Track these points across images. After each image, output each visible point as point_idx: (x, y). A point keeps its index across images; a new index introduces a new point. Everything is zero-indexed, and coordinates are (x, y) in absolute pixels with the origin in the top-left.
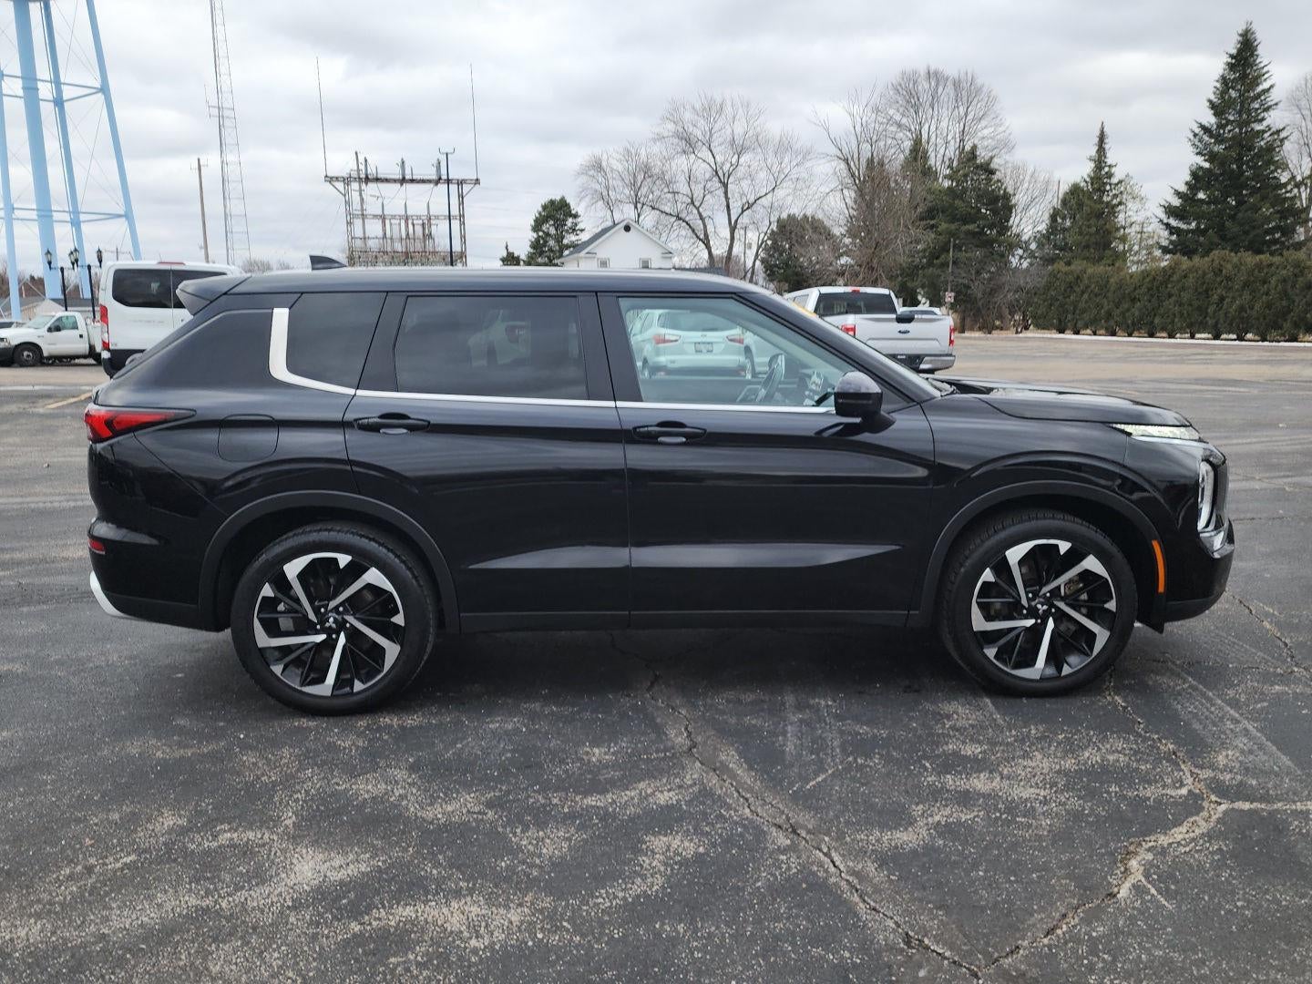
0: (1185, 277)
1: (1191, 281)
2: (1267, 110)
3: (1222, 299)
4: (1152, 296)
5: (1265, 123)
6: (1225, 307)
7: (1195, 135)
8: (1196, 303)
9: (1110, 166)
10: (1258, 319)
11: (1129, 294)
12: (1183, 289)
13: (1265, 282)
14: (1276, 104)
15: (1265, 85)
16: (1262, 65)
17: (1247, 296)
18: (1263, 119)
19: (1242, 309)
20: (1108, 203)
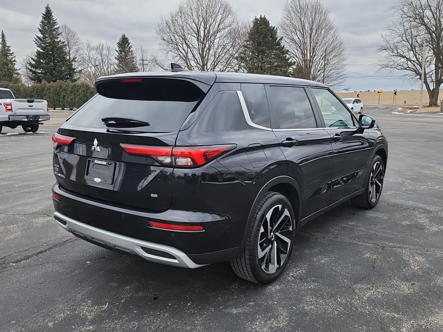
0: (49, 89)
1: (52, 90)
2: (59, 34)
3: (64, 96)
4: (38, 95)
5: (59, 39)
6: (66, 99)
7: (36, 40)
8: (56, 98)
9: (8, 47)
10: (78, 103)
11: (29, 94)
12: (49, 93)
13: (77, 91)
14: (61, 33)
15: (57, 27)
16: (54, 19)
17: (72, 96)
18: (58, 38)
19: (71, 99)
20: (10, 60)
